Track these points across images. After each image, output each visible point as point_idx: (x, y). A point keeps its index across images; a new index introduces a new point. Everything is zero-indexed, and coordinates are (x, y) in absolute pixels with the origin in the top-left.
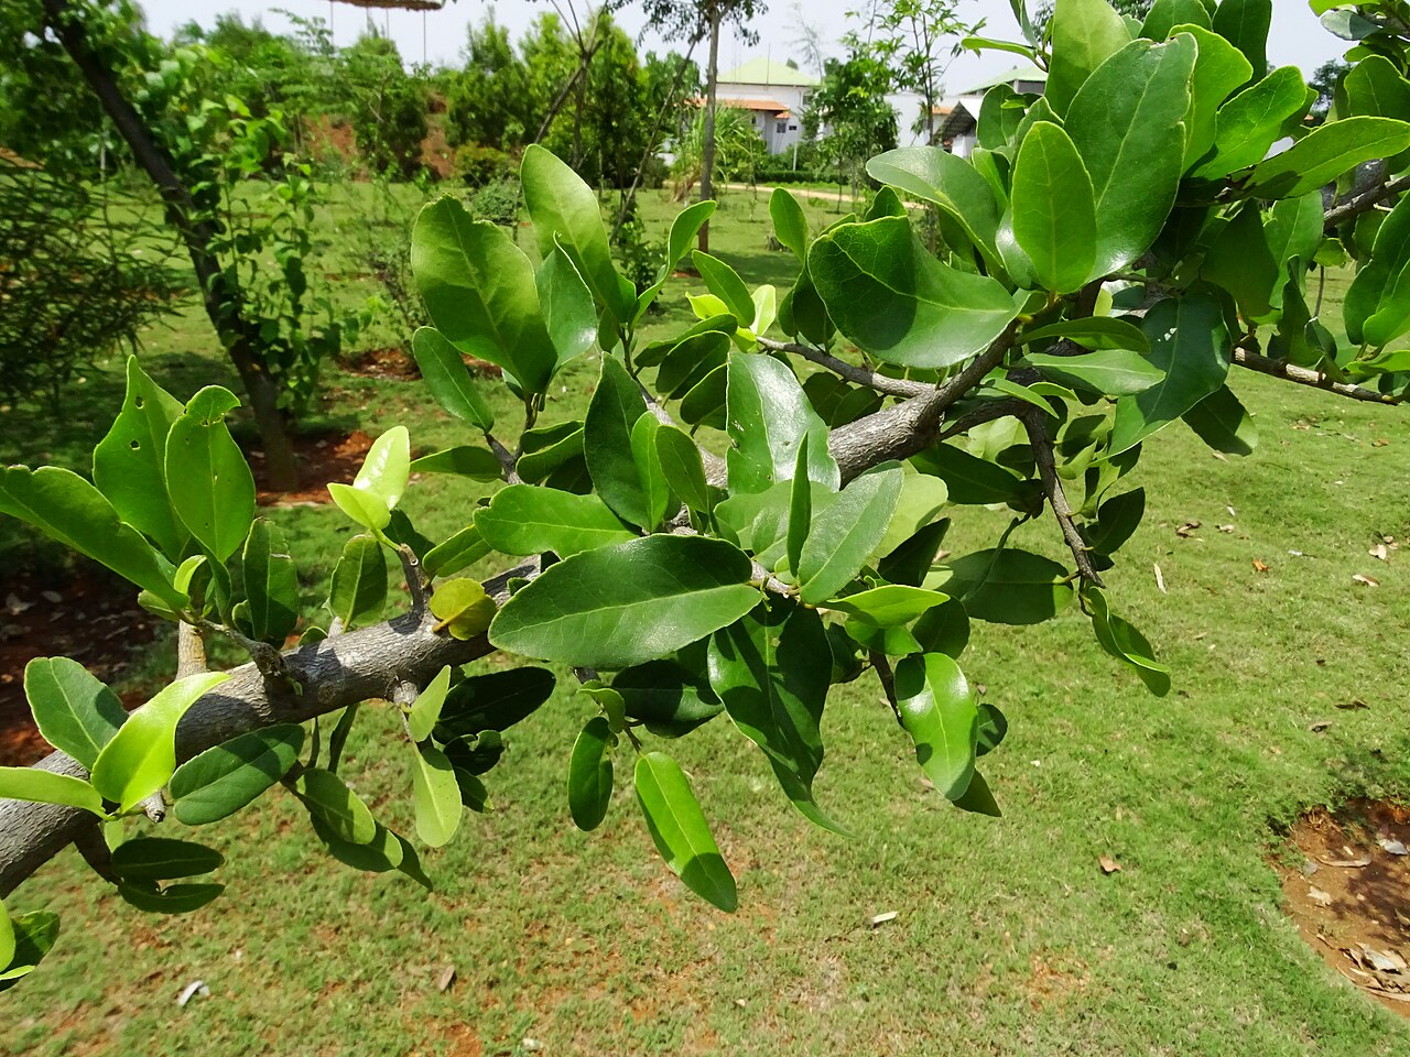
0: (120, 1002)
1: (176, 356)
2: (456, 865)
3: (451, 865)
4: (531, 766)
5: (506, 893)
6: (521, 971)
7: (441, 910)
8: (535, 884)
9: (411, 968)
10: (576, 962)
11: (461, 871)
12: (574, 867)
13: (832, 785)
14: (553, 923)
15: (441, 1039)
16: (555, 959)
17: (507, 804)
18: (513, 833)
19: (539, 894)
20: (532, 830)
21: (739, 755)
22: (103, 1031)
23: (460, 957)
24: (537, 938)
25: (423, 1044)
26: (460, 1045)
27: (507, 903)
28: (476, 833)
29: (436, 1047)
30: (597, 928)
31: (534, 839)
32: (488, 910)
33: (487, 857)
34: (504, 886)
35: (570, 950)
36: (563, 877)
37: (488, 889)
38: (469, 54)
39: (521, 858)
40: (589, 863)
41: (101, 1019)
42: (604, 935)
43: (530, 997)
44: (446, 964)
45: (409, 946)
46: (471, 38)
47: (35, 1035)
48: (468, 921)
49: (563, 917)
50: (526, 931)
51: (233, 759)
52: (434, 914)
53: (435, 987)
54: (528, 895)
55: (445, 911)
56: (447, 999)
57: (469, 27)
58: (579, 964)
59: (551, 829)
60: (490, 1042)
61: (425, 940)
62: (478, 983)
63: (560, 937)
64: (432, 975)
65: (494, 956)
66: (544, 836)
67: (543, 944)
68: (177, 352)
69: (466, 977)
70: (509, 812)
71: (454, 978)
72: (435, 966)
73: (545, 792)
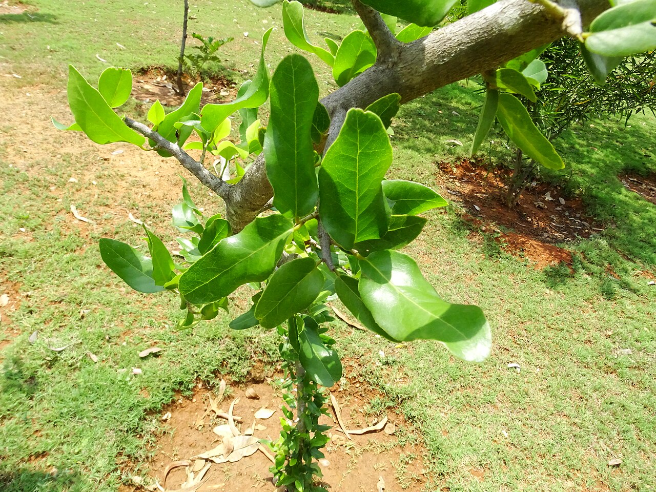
7: (633, 435)
9: (601, 442)
15: (593, 481)
23: (627, 462)
25: (584, 473)
29: (589, 481)
44: (619, 457)
45: (607, 434)
48: (643, 452)
52: (629, 434)
53: (607, 460)
55: (635, 437)
71: (618, 466)
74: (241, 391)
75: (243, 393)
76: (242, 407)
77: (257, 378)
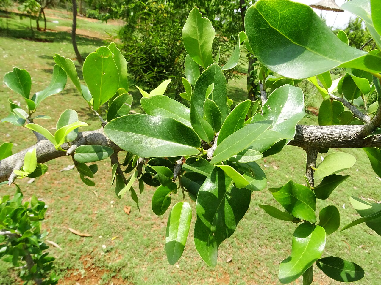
0: (165, 221)
1: (238, 88)
2: (244, 235)
3: (243, 234)
4: (276, 221)
5: (253, 249)
6: (248, 271)
7: (236, 243)
8: (262, 251)
9: (223, 251)
10: (263, 278)
11: (245, 237)
12: (274, 253)
13: (371, 279)
14: (262, 264)
15: (221, 273)
16: (258, 273)
17: (264, 227)
18: (262, 235)
19: (262, 254)
20: (268, 237)
21: (341, 252)
22: (160, 225)
23: (235, 257)
24: (256, 265)
25: (217, 271)
26: (225, 277)
27: (253, 251)
28: (253, 229)
29: (219, 274)
30: (273, 273)
31: (267, 240)
32: (247, 250)
33: (253, 237)
34: (254, 247)
35: (263, 274)
36: (270, 254)
37: (249, 245)
38: (347, 25)
39: (261, 243)
40: (279, 255)
41: (160, 222)
42: (274, 276)
43: (247, 278)
44: (231, 257)
45: (225, 247)
46: (350, 21)
47: (149, 218)
48: (241, 250)
49: (265, 264)
50: (254, 262)
51: (93, 150)
52: (234, 243)
53: (226, 260)
54: (259, 253)
55: (237, 244)
56: (227, 265)
57: (351, 18)
58: (263, 279)
59: (273, 240)
60: (232, 282)
61: (229, 248)
62: (236, 266)
63: (262, 269)
64: (226, 257)
65: (243, 262)
66: (270, 240)
67: (256, 268)
68: (239, 88)
69: (234, 263)
70: (264, 229)
71: (231, 261)
72: (228, 255)
73: (276, 230)
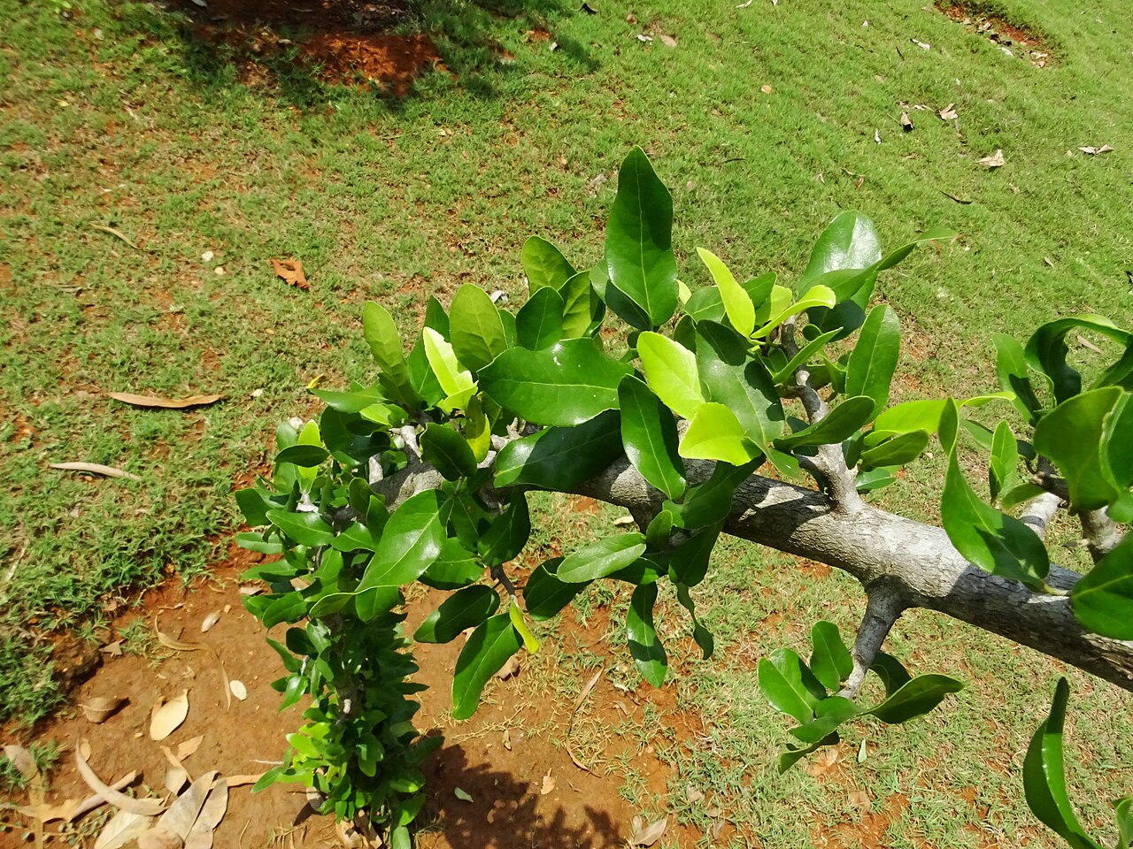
74: (71, 725)
75: (80, 723)
76: (108, 751)
77: (82, 667)
